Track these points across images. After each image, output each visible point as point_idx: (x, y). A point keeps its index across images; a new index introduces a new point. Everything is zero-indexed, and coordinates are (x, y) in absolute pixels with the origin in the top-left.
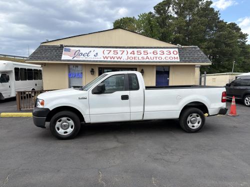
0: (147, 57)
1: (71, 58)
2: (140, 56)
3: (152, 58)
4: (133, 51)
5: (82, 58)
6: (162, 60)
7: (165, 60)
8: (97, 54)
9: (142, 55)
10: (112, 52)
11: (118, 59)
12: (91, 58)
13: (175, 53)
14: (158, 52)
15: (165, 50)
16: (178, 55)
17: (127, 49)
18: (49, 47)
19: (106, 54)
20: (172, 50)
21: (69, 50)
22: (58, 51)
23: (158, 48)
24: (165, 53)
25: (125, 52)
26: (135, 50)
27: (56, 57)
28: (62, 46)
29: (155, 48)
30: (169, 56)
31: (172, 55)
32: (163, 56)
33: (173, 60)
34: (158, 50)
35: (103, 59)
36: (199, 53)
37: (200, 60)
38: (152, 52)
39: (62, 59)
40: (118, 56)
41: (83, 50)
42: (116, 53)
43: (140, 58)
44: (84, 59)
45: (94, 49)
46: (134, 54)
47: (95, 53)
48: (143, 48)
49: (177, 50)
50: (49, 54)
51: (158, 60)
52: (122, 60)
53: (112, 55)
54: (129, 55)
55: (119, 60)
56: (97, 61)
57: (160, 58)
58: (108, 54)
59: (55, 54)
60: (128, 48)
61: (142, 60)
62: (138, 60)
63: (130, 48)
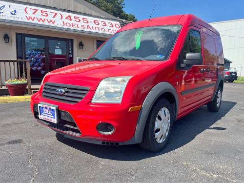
0: (88, 26)
2: (80, 24)
3: (94, 28)
4: (70, 16)
6: (105, 32)
7: (108, 33)
8: (15, 11)
9: (82, 23)
10: (39, 12)
11: (49, 22)
12: (6, 16)
14: (101, 23)
15: (106, 21)
17: (60, 12)
19: (30, 14)
20: (114, 23)
23: (98, 17)
24: (107, 24)
25: (59, 16)
26: (72, 15)
29: (95, 16)
30: (112, 29)
31: (115, 28)
32: (107, 28)
34: (100, 20)
35: (26, 20)
38: (93, 21)
42: (45, 14)
43: (80, 26)
46: (71, 20)
47: (12, 10)
48: (81, 14)
49: (119, 23)
51: (101, 32)
52: (55, 25)
53: (39, 15)
55: (51, 24)
56: (17, 22)
57: (103, 30)
58: (34, 13)
61: (82, 29)
62: (77, 29)
63: (65, 10)
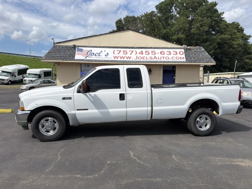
0: (155, 57)
1: (83, 58)
2: (148, 56)
3: (160, 58)
4: (142, 51)
5: (93, 58)
6: (169, 60)
7: (172, 60)
8: (108, 54)
9: (150, 55)
10: (122, 52)
11: (127, 58)
12: (103, 58)
13: (181, 53)
14: (165, 52)
15: (172, 50)
16: (184, 56)
17: (136, 50)
18: (62, 47)
19: (116, 55)
20: (178, 51)
21: (81, 50)
22: (71, 51)
23: (165, 48)
24: (172, 53)
25: (134, 52)
26: (144, 50)
27: (70, 56)
28: (75, 47)
29: (162, 48)
30: (176, 56)
31: (179, 55)
32: (170, 57)
33: (180, 60)
34: (165, 50)
35: (113, 59)
36: (204, 54)
37: (205, 60)
38: (160, 52)
39: (75, 58)
40: (127, 56)
41: (95, 50)
42: (125, 53)
43: (148, 58)
44: (96, 59)
45: (105, 49)
46: (142, 54)
47: (106, 53)
48: (151, 48)
49: (183, 50)
50: (63, 53)
51: (165, 60)
52: (131, 60)
53: (121, 54)
54: (138, 55)
55: (129, 60)
56: (108, 61)
57: (167, 58)
58: (118, 54)
59: (69, 54)
60: (136, 48)
61: (149, 60)
62: (146, 60)
63: (139, 48)
